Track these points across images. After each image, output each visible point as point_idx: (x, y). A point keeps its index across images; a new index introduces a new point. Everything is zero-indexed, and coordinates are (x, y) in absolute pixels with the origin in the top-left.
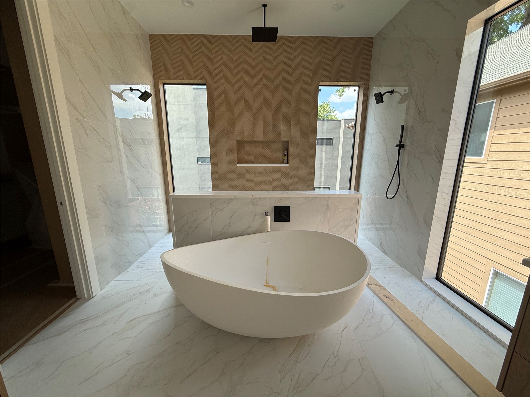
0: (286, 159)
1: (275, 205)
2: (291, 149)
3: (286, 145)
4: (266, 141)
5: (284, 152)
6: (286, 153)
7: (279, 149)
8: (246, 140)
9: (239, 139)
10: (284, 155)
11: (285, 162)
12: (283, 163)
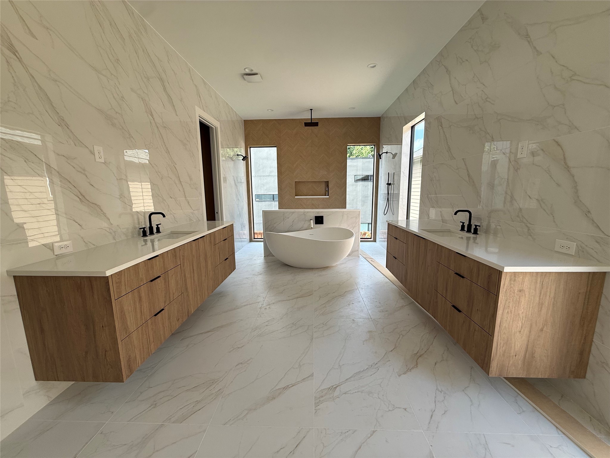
0: (327, 193)
1: (316, 216)
2: (330, 186)
3: (327, 184)
4: (314, 182)
6: (327, 189)
7: (323, 186)
8: (301, 181)
9: (296, 181)
10: (326, 191)
11: (327, 195)
12: (326, 196)
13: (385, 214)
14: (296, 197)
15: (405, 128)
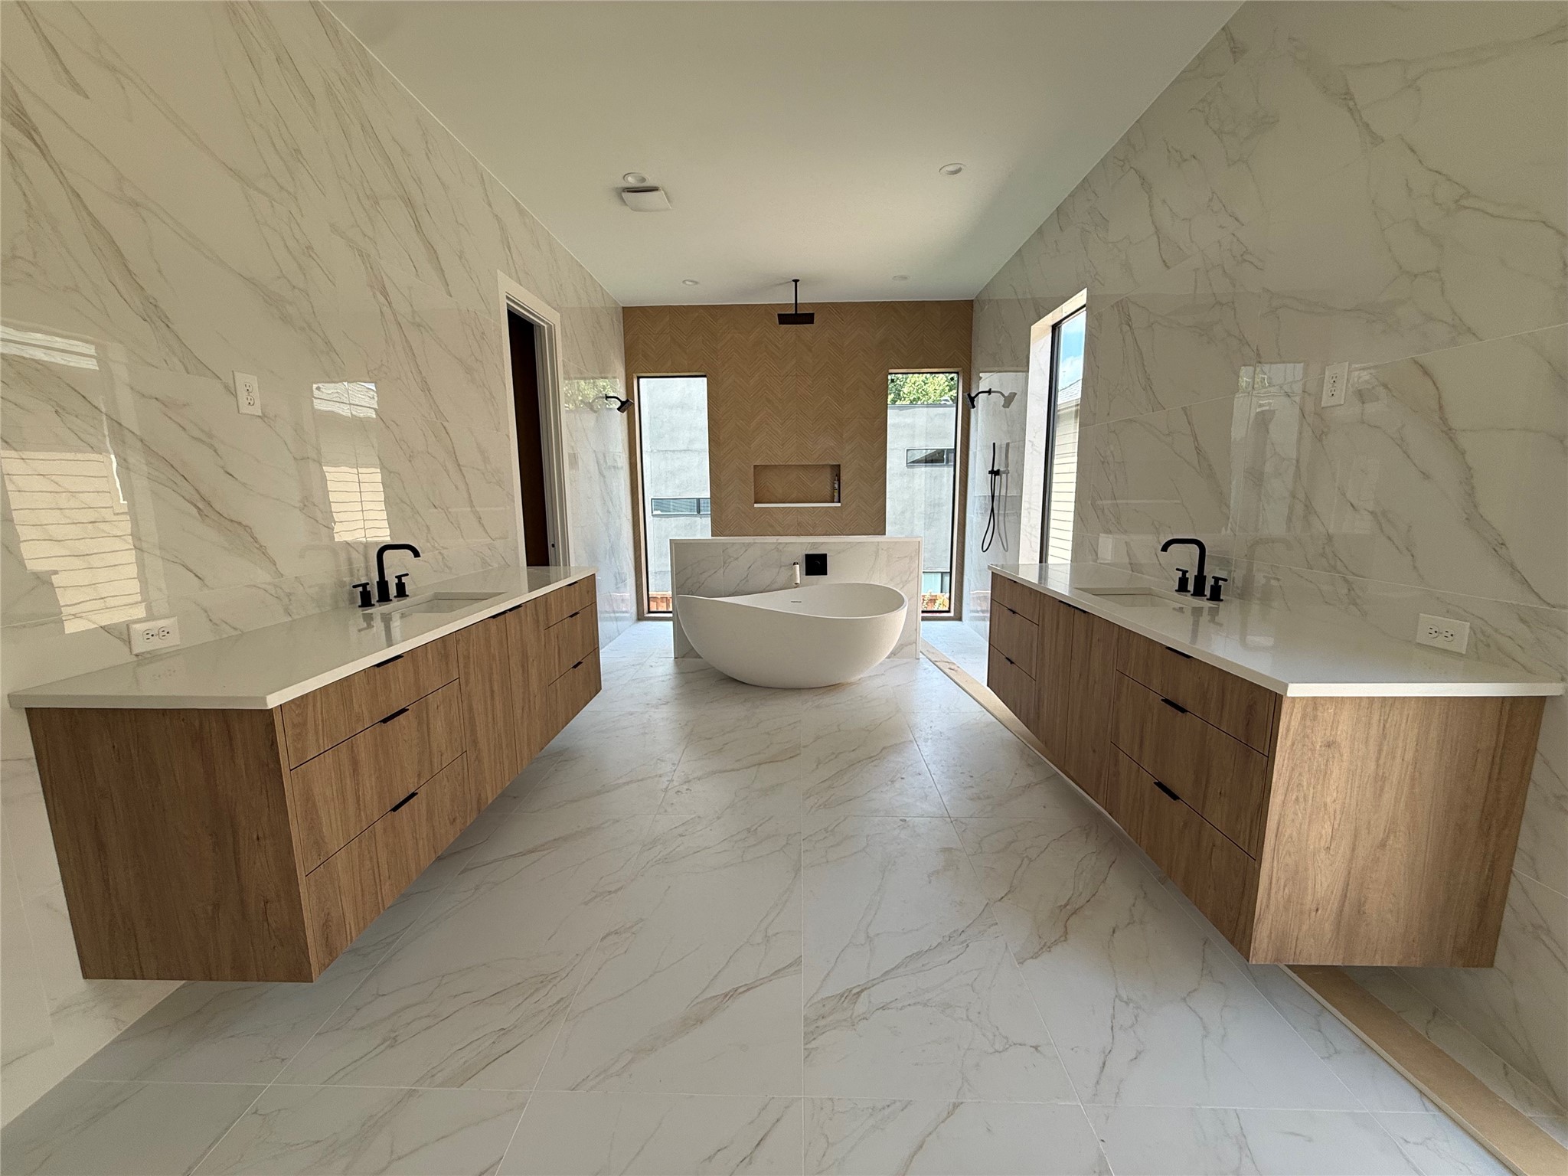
0: (836, 494)
1: (807, 553)
2: (843, 477)
3: (836, 470)
4: (803, 466)
5: (834, 483)
6: (836, 486)
7: (825, 479)
8: (769, 464)
9: (757, 463)
10: (834, 489)
11: (835, 500)
12: (833, 502)
13: (984, 549)
14: (756, 505)
15: (1036, 329)
